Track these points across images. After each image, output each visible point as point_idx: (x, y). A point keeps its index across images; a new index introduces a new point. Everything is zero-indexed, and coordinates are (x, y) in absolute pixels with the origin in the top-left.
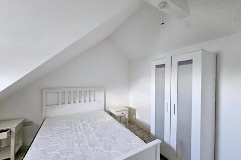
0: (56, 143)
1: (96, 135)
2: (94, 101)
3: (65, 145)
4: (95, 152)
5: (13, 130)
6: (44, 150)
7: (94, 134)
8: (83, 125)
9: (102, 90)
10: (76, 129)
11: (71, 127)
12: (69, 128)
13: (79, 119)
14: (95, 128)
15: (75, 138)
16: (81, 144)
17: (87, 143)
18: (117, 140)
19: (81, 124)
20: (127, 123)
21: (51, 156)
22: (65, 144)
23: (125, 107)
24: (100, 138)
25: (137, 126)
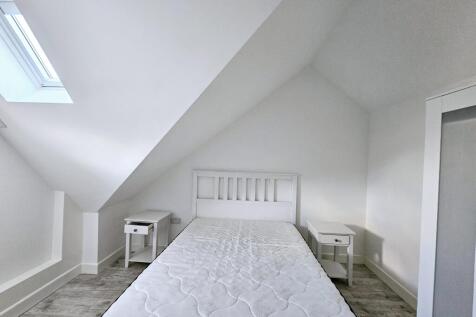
0: (187, 263)
1: (254, 272)
2: (275, 201)
3: (196, 272)
4: (234, 306)
5: (156, 226)
6: (168, 267)
7: (251, 268)
8: (241, 243)
9: (291, 180)
10: (226, 247)
11: (220, 242)
12: (218, 243)
13: (240, 229)
14: (258, 256)
15: (217, 264)
16: (220, 280)
17: (230, 281)
18: (290, 302)
19: (237, 242)
20: (351, 267)
21: (171, 282)
22: (197, 268)
23: (348, 226)
24: (258, 282)
25: (385, 286)
